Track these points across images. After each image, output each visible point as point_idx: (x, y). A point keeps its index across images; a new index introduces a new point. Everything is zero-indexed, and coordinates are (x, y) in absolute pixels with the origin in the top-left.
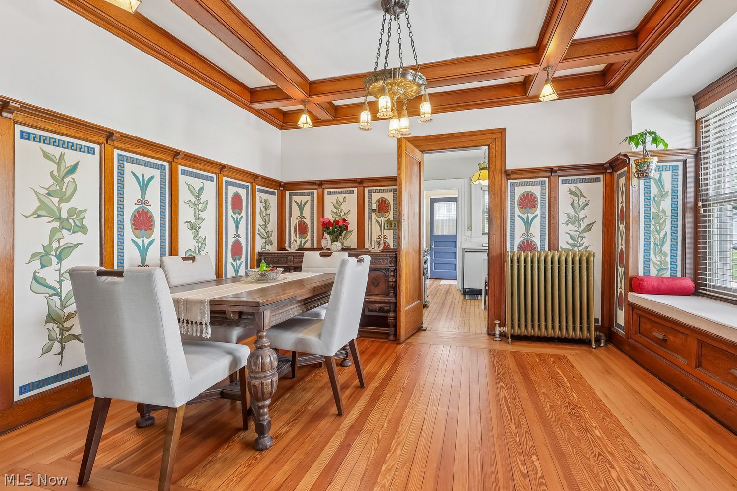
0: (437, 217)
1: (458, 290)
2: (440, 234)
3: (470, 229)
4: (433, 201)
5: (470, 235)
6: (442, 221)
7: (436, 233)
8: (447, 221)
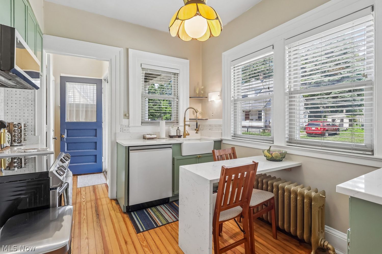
0: (70, 100)
1: (111, 200)
2: (75, 120)
3: (127, 116)
4: (64, 81)
5: (127, 124)
6: (78, 105)
7: (68, 119)
8: (85, 106)
